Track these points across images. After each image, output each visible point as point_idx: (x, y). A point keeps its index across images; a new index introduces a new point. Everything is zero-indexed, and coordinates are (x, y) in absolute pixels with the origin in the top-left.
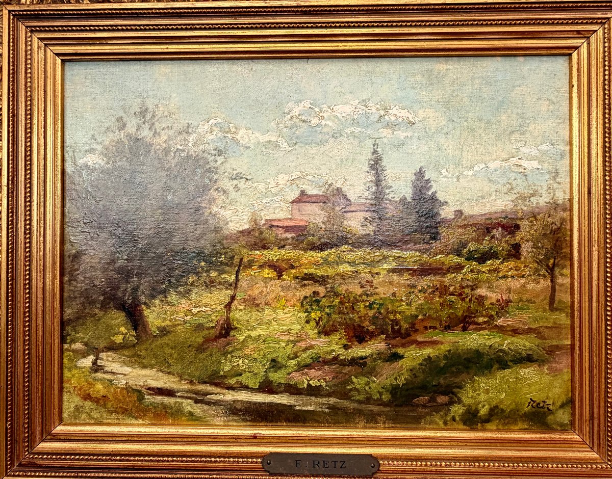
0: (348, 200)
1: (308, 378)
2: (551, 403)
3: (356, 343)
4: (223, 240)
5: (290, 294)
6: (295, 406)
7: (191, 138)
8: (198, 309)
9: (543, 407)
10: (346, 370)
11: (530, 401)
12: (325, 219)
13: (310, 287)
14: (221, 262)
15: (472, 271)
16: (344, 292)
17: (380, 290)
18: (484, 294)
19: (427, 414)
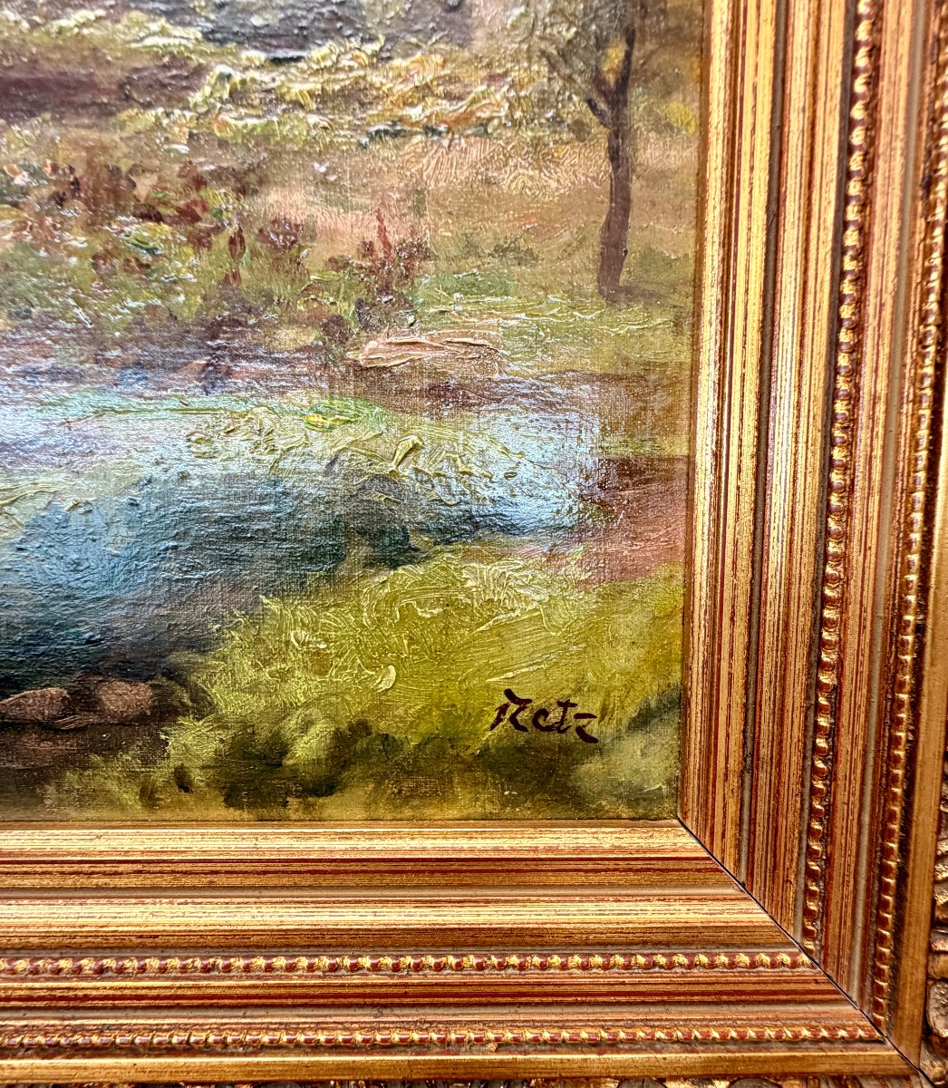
2: (594, 708)
9: (560, 728)
11: (505, 700)
18: (297, 216)
19: (66, 762)
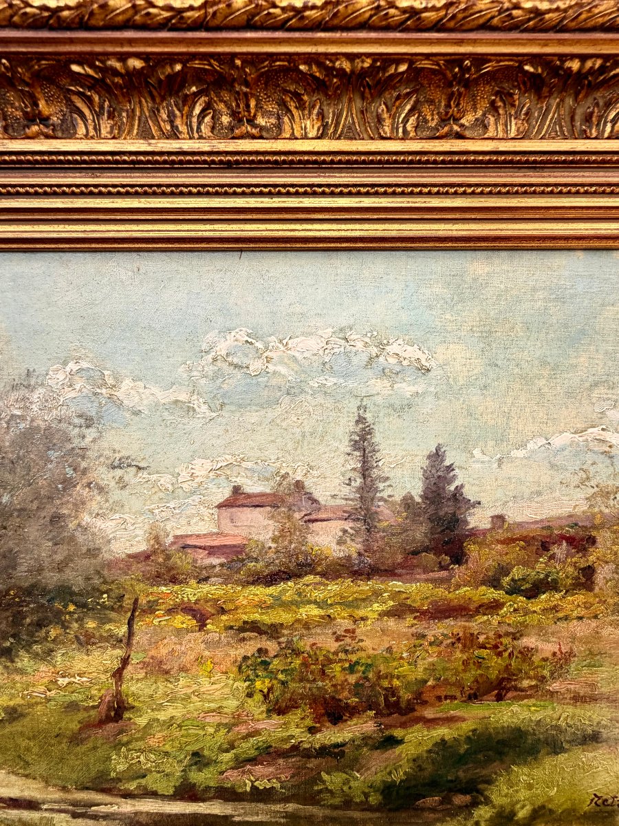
0: (315, 501)
1: (252, 778)
3: (328, 724)
4: (103, 568)
5: (219, 654)
6: (233, 816)
7: (35, 396)
8: (67, 680)
10: (313, 763)
12: (276, 533)
13: (252, 642)
14: (104, 607)
15: (515, 610)
16: (308, 648)
17: (367, 643)
18: (532, 646)
19: (437, 820)
